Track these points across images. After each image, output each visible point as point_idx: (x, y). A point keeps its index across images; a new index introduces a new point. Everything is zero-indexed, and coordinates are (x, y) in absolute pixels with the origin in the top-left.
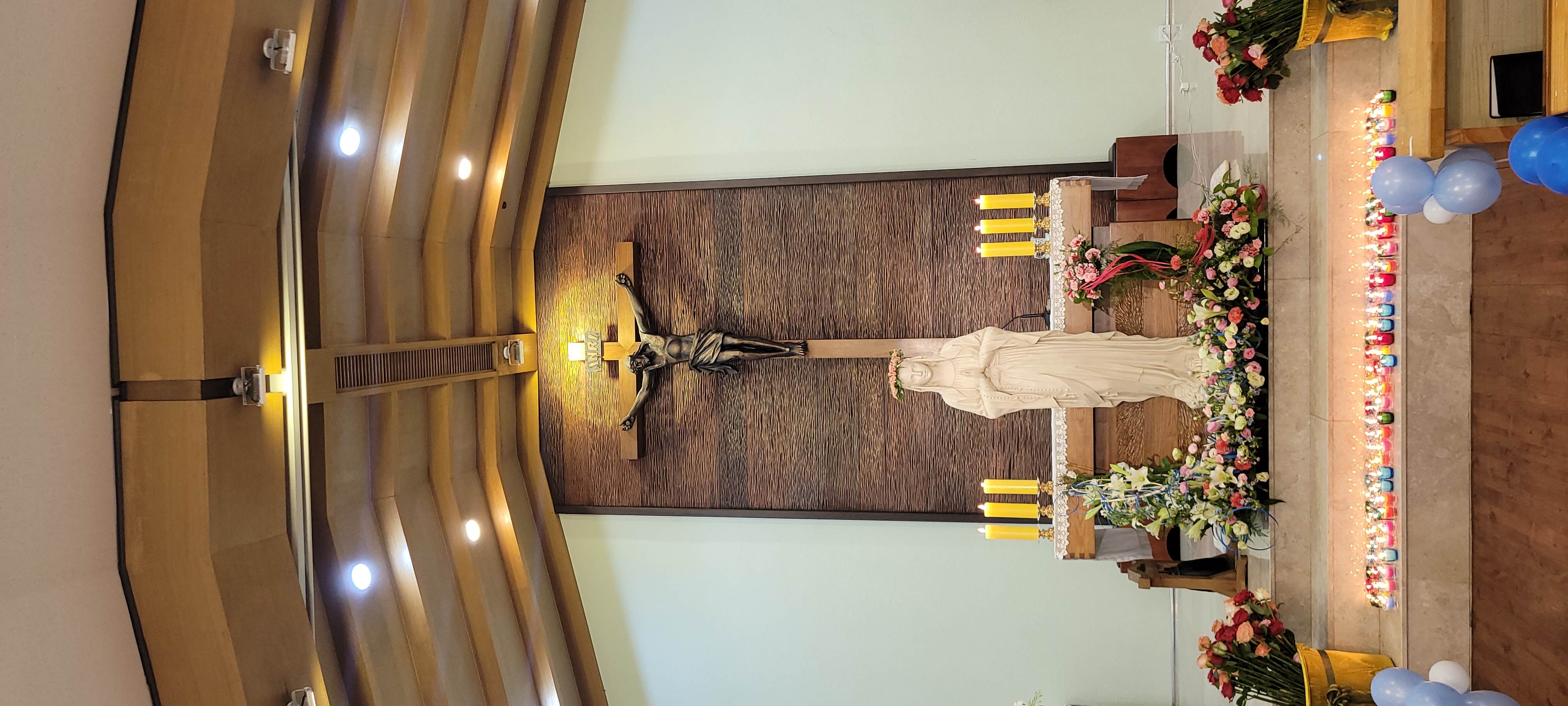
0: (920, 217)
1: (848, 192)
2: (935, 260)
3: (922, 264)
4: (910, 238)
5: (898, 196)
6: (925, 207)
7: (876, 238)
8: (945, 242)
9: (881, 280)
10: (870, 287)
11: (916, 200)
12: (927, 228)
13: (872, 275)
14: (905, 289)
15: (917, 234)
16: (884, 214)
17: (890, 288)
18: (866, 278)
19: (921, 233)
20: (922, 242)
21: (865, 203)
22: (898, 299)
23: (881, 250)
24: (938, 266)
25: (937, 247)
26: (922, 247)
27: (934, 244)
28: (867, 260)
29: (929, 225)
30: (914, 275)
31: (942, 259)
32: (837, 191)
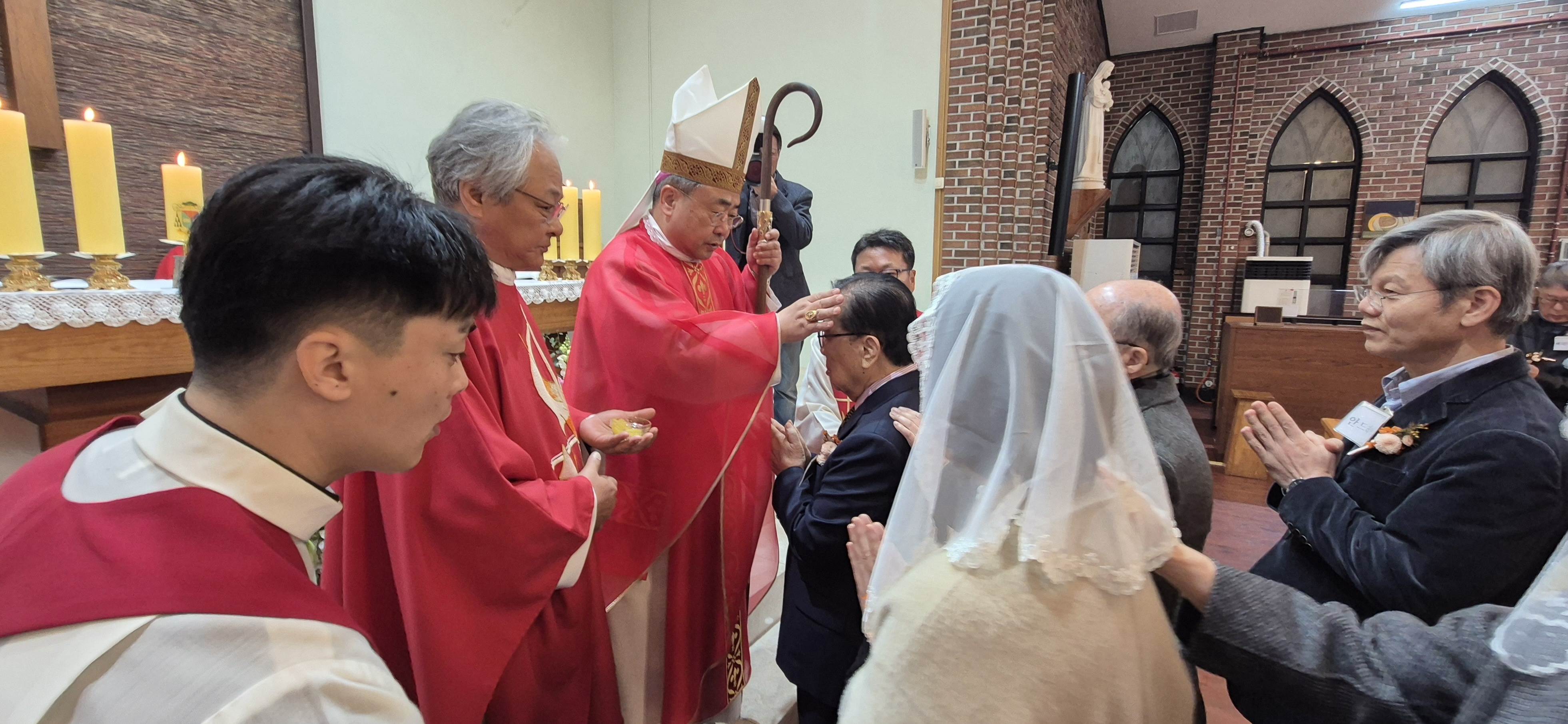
0: (260, 120)
1: (290, 39)
2: (196, 129)
3: (188, 110)
4: (224, 102)
5: (287, 99)
6: (272, 128)
7: (226, 59)
8: (224, 145)
9: (157, 49)
10: (143, 31)
11: (282, 120)
12: (245, 127)
13: (166, 40)
14: (143, 80)
15: (234, 112)
16: (261, 77)
17: (142, 60)
18: (157, 29)
19: (237, 118)
20: (224, 117)
21: (277, 57)
22: (123, 66)
23: (208, 61)
24: (186, 131)
25: (217, 135)
26: (214, 115)
27: (221, 130)
28: (190, 39)
29: (248, 130)
30: (169, 97)
31: (198, 138)
32: (291, 27)
